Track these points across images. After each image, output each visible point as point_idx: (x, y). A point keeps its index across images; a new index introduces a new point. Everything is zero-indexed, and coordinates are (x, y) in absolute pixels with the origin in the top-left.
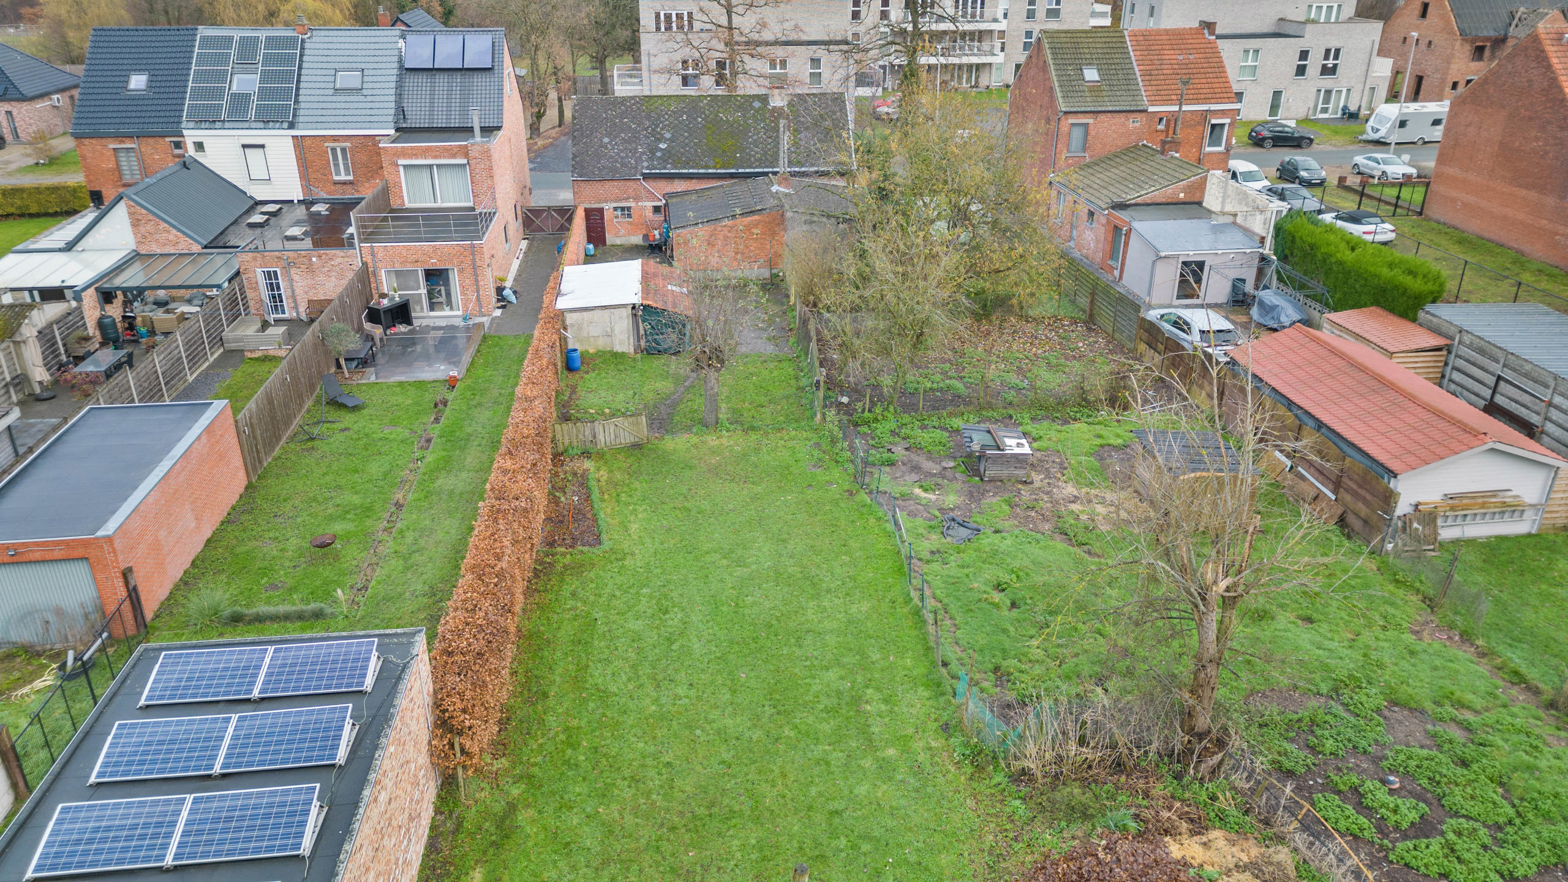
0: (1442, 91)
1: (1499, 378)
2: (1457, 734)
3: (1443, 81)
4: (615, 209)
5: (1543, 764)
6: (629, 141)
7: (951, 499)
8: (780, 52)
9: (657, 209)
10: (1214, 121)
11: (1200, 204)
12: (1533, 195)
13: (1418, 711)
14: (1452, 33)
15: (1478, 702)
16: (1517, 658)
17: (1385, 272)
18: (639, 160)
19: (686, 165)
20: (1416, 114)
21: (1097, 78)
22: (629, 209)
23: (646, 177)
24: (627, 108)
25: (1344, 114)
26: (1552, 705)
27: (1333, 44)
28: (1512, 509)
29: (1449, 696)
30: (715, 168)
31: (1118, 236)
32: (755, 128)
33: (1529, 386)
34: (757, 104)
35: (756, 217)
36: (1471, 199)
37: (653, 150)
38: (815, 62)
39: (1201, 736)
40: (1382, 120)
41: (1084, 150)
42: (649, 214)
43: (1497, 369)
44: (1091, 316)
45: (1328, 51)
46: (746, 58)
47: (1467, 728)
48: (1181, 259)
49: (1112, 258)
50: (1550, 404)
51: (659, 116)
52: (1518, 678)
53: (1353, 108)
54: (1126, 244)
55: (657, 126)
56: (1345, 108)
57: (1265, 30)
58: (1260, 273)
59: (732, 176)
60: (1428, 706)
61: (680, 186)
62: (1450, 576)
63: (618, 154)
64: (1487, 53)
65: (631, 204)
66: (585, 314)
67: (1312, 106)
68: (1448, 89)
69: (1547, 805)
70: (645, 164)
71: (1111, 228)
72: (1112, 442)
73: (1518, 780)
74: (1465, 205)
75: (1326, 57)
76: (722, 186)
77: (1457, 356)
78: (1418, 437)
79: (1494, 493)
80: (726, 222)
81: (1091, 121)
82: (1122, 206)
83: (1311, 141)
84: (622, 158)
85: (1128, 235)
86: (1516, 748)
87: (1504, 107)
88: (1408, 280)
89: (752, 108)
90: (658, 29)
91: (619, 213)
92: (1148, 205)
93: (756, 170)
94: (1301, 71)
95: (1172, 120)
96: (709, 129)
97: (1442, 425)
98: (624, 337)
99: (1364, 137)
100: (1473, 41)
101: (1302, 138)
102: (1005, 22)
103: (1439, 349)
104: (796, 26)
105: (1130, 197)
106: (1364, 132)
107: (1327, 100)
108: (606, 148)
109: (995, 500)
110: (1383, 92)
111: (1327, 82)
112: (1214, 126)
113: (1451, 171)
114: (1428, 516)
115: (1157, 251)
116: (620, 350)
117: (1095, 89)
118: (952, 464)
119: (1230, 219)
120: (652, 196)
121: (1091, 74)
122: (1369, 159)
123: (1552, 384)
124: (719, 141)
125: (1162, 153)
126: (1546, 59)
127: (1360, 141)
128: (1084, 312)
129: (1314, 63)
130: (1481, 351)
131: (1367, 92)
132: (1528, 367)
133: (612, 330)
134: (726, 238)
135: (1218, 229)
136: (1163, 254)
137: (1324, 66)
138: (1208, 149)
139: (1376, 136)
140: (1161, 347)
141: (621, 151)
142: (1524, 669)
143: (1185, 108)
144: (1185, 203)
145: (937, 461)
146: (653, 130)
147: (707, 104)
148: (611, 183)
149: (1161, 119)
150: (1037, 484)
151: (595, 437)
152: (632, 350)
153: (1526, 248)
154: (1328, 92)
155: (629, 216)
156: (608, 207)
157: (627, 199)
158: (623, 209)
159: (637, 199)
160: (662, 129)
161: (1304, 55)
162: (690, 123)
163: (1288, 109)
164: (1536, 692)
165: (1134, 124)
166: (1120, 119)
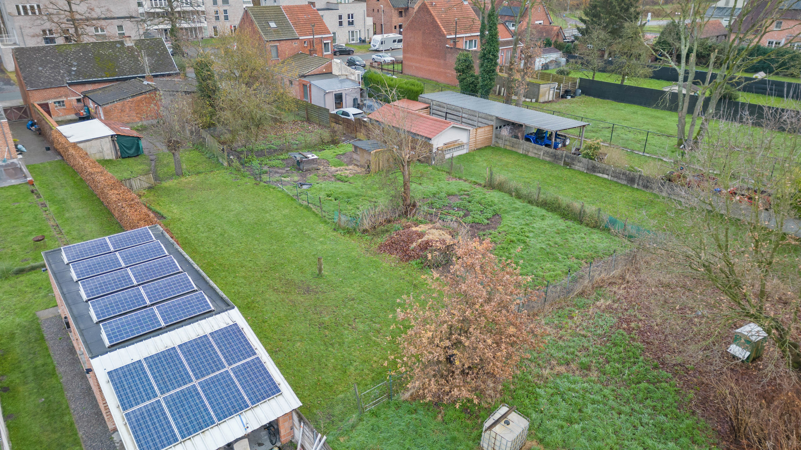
0: (392, 30)
1: (446, 113)
2: (467, 197)
3: (391, 25)
4: (55, 103)
5: (487, 196)
6: (54, 68)
7: (296, 178)
8: (103, 23)
9: (79, 100)
10: (325, 42)
11: (331, 73)
12: (436, 60)
13: (455, 195)
14: (390, 6)
15: (468, 189)
16: (473, 179)
17: (405, 86)
18: (63, 77)
19: (90, 77)
20: (387, 38)
21: (275, 26)
22: (63, 102)
23: (70, 84)
24: (47, 51)
25: (360, 41)
26: (485, 186)
27: (350, 13)
28: (461, 146)
29: (461, 190)
30: (106, 77)
31: (306, 88)
32: (122, 57)
33: (455, 113)
34: (118, 46)
35: (144, 96)
36: (418, 65)
37: (70, 72)
38: (120, 27)
39: (409, 206)
40: (376, 41)
41: (278, 57)
42: (75, 103)
43: (445, 110)
44: (308, 118)
45: (349, 15)
46: (85, 27)
47: (468, 195)
48: (334, 93)
49: (304, 97)
50: (462, 117)
51: (67, 55)
52: (475, 183)
53: (363, 38)
54: (310, 91)
55: (68, 60)
56: (360, 38)
57: (323, 7)
58: (361, 95)
59: (117, 80)
60: (457, 193)
61: (89, 88)
62: (452, 163)
63: (49, 75)
64: (403, 14)
65: (64, 99)
66: (87, 143)
67: (348, 38)
68: (393, 29)
69: (490, 203)
70: (67, 78)
71: (302, 86)
72: (339, 153)
73: (483, 201)
74: (416, 67)
75: (349, 18)
76: (113, 85)
77: (433, 109)
78: (433, 128)
79: (456, 141)
80: (129, 99)
81: (278, 44)
82: (304, 76)
83: (353, 51)
84: (53, 77)
85: (310, 87)
86: (480, 195)
87: (420, 30)
88: (413, 87)
89: (117, 47)
90: (19, 13)
91: (57, 104)
92: (313, 75)
93: (129, 76)
94: (341, 24)
95: (311, 42)
96: (97, 59)
97: (438, 123)
98: (109, 152)
99: (371, 49)
100: (398, 10)
101: (350, 51)
102: (203, 6)
103: (427, 108)
104: (108, 10)
105: (305, 72)
106: (371, 47)
107: (353, 36)
108: (42, 73)
109: (311, 175)
110: (372, 32)
111: (351, 28)
112: (325, 44)
113: (408, 55)
114: (442, 151)
115: (325, 91)
116: (108, 159)
117: (276, 31)
118: (289, 169)
119: (345, 77)
120: (74, 94)
121: (273, 25)
122: (377, 56)
123: (461, 111)
124: (104, 64)
125: (311, 55)
126: (430, 12)
127: (370, 51)
128: (304, 118)
129: (345, 20)
130: (440, 106)
131: (366, 31)
132: (454, 107)
133: (102, 149)
134: (130, 107)
135: (342, 81)
136: (327, 91)
137: (349, 21)
138: (325, 53)
139: (375, 48)
140: (341, 122)
141: (51, 73)
142: (476, 181)
143: (315, 37)
144: (326, 73)
145: (283, 169)
146: (66, 61)
147: (91, 47)
148: (50, 90)
149: (305, 42)
150: (322, 169)
151: (131, 186)
152: (114, 157)
153: (438, 80)
154: (353, 32)
155: (63, 105)
156: (50, 102)
157: (60, 97)
158: (59, 102)
159: (66, 96)
160: (71, 61)
161: (340, 17)
162: (85, 57)
163: (339, 40)
164: (480, 185)
165: (295, 44)
166: (289, 43)
